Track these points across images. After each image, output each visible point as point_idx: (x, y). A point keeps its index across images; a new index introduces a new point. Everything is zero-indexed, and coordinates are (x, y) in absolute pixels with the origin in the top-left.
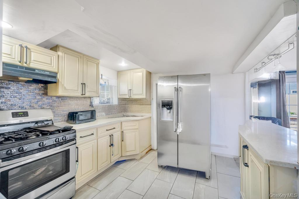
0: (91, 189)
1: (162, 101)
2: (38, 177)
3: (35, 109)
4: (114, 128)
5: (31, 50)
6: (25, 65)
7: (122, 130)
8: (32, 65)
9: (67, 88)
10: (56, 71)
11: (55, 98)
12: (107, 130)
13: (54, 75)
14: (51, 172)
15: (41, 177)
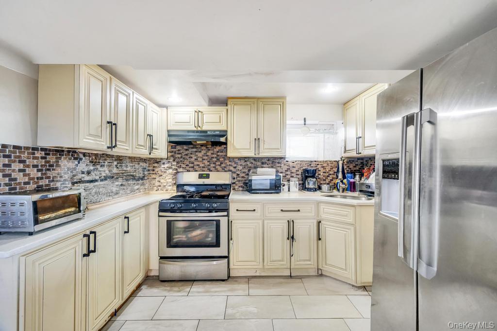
0: (245, 286)
1: (384, 161)
2: (194, 238)
3: (219, 171)
4: (299, 211)
5: (204, 113)
6: (199, 129)
7: (319, 219)
8: (205, 128)
9: (238, 147)
10: (225, 128)
11: (237, 159)
12: (282, 210)
13: (224, 134)
14: (210, 239)
15: (197, 239)
